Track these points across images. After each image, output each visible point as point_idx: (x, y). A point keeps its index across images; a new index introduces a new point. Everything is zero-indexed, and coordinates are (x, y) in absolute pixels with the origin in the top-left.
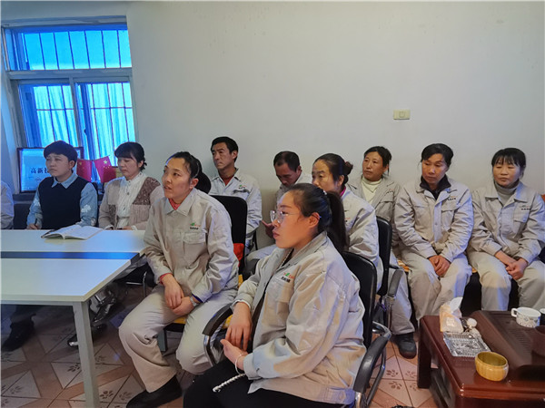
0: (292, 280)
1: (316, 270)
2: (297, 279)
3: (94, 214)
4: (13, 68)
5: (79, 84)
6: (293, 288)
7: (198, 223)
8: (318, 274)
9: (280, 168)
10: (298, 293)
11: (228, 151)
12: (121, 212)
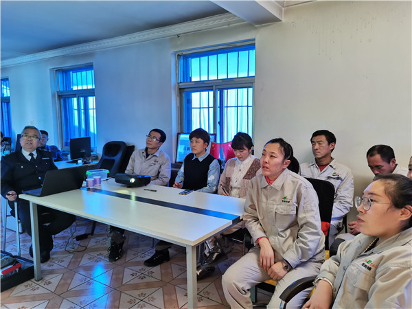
0: (373, 269)
1: (403, 264)
2: (379, 269)
3: (215, 183)
4: (182, 81)
5: (219, 89)
6: (374, 278)
7: (289, 197)
8: (404, 269)
9: (372, 158)
10: (379, 283)
11: (326, 143)
12: (234, 183)
